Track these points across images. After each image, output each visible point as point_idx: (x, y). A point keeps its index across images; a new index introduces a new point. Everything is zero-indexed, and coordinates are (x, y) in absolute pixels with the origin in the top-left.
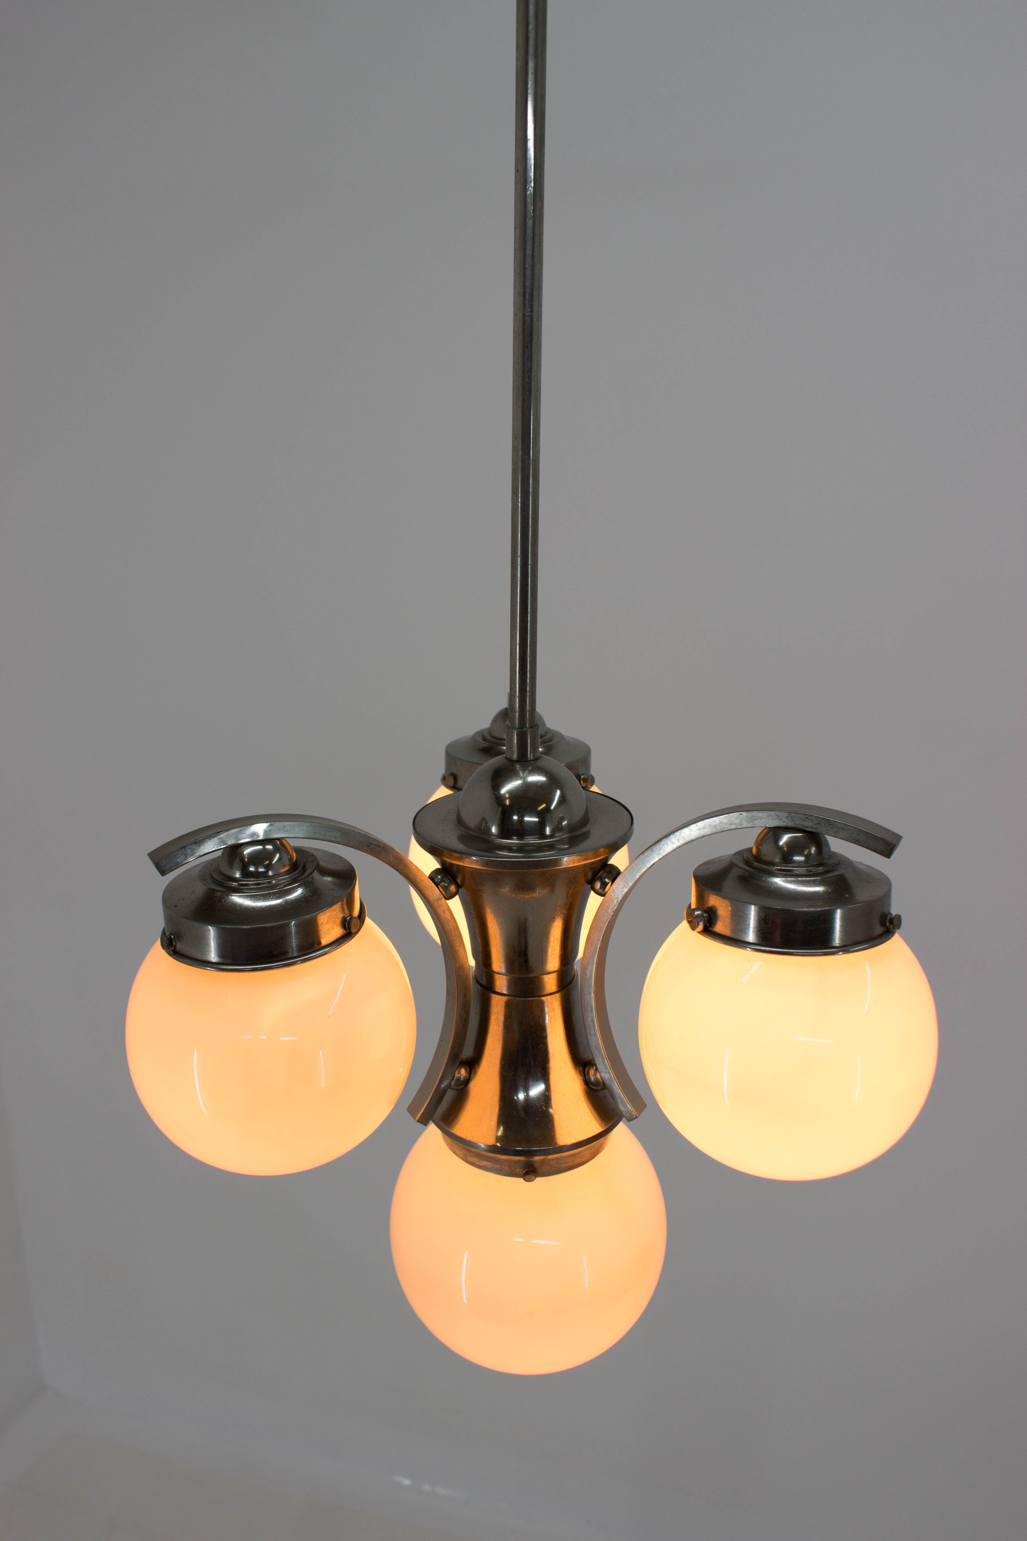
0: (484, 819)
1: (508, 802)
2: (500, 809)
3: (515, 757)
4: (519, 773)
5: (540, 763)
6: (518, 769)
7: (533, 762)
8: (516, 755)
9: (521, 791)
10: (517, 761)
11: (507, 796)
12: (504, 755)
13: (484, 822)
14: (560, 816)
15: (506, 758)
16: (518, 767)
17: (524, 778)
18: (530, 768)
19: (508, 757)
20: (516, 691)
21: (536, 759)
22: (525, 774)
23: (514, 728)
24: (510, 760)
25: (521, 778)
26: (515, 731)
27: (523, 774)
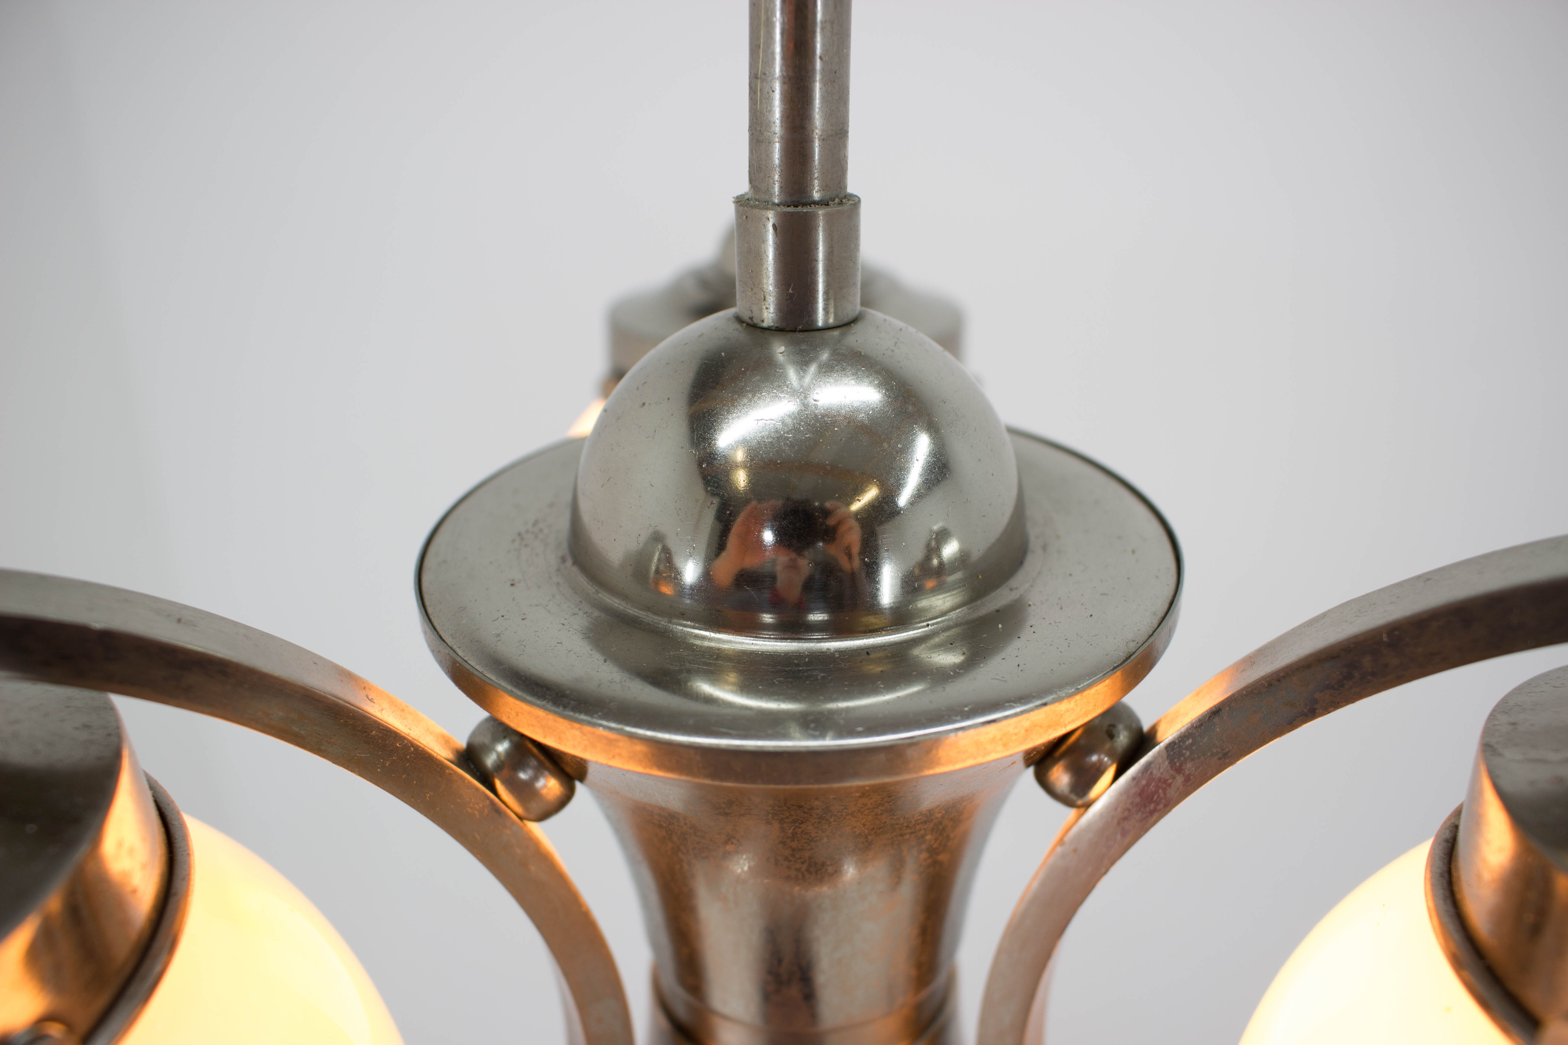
0: (657, 537)
1: (741, 479)
2: (716, 501)
3: (769, 315)
4: (783, 377)
5: (857, 338)
6: (781, 358)
7: (836, 333)
8: (772, 309)
9: (792, 445)
10: (778, 330)
11: (740, 456)
12: (730, 312)
13: (660, 547)
14: (935, 528)
15: (739, 319)
16: (780, 350)
17: (803, 394)
18: (825, 356)
19: (746, 316)
20: (773, 53)
21: (847, 324)
22: (808, 379)
23: (767, 204)
24: (752, 326)
25: (794, 393)
26: (771, 214)
27: (801, 378)
